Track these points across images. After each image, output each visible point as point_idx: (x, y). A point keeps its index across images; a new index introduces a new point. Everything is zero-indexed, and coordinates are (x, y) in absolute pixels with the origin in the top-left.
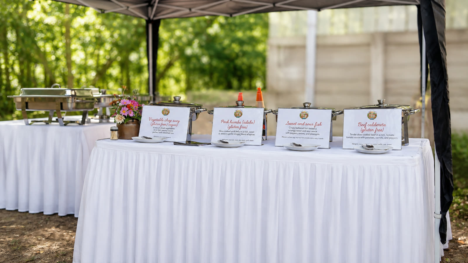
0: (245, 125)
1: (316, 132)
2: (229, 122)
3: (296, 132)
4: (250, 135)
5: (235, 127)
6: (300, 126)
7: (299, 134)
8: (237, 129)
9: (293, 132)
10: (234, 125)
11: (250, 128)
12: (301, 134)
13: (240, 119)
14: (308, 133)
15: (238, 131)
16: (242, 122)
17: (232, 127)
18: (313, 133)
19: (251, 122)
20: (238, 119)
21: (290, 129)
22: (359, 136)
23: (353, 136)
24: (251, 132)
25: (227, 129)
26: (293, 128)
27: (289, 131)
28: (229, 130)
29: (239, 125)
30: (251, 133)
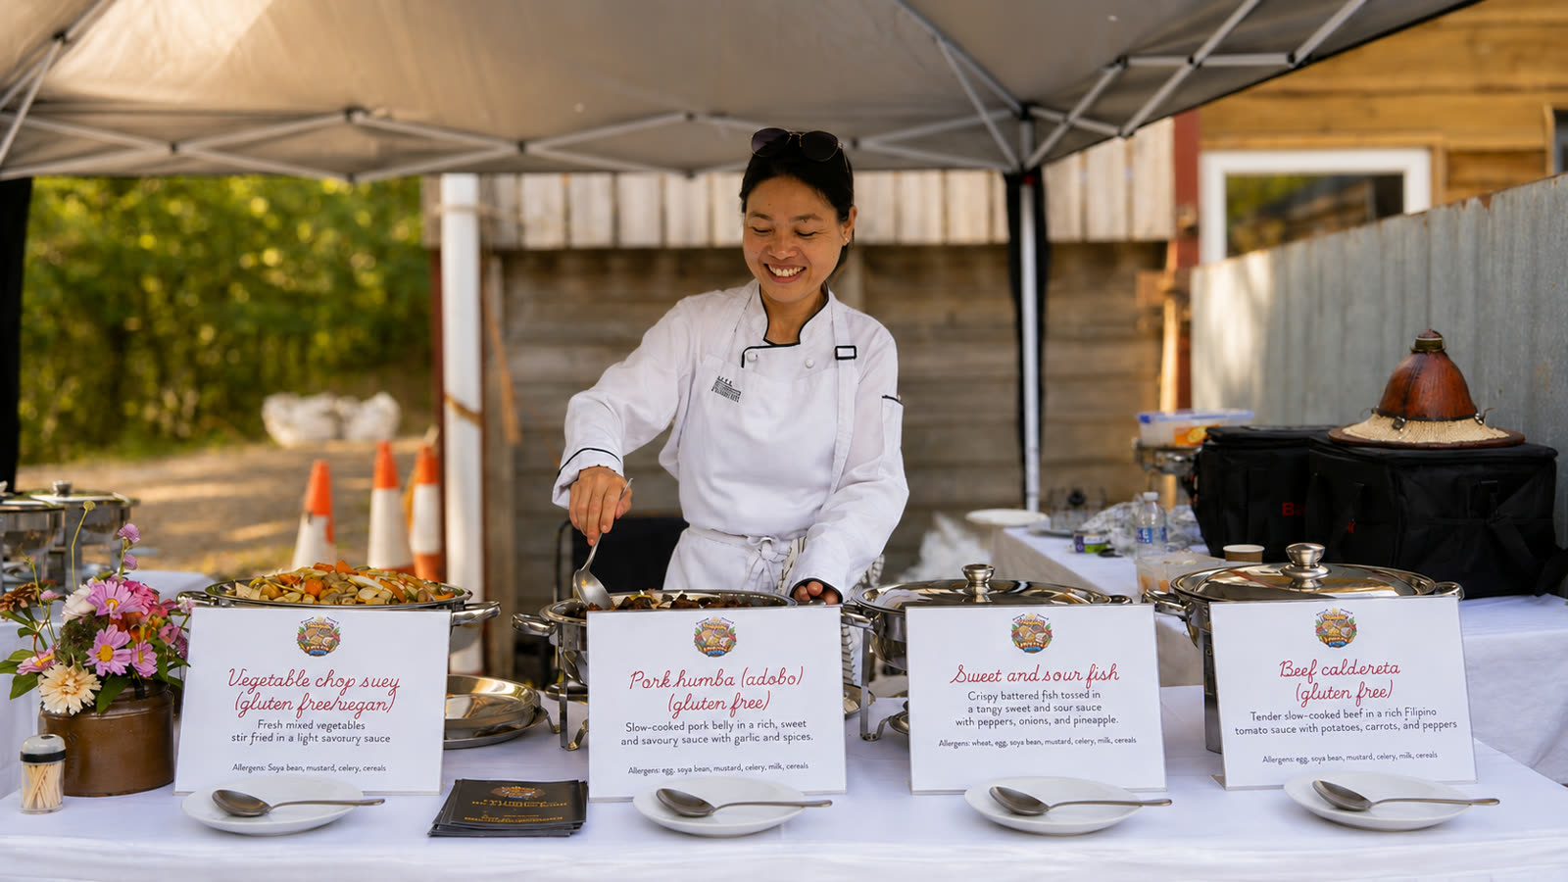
0: (759, 692)
1: (1099, 708)
2: (674, 678)
3: (1004, 715)
4: (789, 738)
5: (704, 705)
6: (1021, 686)
7: (1022, 722)
8: (721, 715)
9: (989, 716)
10: (699, 693)
11: (784, 704)
12: (1031, 722)
13: (728, 664)
14: (1064, 715)
15: (725, 725)
16: (737, 681)
17: (688, 704)
18: (1087, 715)
19: (780, 679)
20: (716, 663)
21: (974, 704)
22: (1291, 723)
23: (1265, 724)
24: (788, 725)
25: (666, 717)
26: (989, 698)
27: (971, 710)
28: (674, 723)
29: (727, 695)
30: (796, 731)
